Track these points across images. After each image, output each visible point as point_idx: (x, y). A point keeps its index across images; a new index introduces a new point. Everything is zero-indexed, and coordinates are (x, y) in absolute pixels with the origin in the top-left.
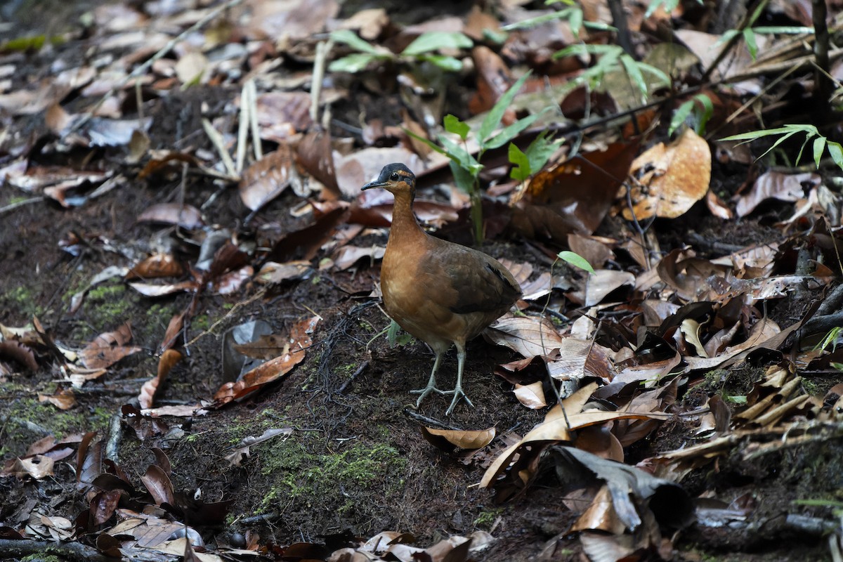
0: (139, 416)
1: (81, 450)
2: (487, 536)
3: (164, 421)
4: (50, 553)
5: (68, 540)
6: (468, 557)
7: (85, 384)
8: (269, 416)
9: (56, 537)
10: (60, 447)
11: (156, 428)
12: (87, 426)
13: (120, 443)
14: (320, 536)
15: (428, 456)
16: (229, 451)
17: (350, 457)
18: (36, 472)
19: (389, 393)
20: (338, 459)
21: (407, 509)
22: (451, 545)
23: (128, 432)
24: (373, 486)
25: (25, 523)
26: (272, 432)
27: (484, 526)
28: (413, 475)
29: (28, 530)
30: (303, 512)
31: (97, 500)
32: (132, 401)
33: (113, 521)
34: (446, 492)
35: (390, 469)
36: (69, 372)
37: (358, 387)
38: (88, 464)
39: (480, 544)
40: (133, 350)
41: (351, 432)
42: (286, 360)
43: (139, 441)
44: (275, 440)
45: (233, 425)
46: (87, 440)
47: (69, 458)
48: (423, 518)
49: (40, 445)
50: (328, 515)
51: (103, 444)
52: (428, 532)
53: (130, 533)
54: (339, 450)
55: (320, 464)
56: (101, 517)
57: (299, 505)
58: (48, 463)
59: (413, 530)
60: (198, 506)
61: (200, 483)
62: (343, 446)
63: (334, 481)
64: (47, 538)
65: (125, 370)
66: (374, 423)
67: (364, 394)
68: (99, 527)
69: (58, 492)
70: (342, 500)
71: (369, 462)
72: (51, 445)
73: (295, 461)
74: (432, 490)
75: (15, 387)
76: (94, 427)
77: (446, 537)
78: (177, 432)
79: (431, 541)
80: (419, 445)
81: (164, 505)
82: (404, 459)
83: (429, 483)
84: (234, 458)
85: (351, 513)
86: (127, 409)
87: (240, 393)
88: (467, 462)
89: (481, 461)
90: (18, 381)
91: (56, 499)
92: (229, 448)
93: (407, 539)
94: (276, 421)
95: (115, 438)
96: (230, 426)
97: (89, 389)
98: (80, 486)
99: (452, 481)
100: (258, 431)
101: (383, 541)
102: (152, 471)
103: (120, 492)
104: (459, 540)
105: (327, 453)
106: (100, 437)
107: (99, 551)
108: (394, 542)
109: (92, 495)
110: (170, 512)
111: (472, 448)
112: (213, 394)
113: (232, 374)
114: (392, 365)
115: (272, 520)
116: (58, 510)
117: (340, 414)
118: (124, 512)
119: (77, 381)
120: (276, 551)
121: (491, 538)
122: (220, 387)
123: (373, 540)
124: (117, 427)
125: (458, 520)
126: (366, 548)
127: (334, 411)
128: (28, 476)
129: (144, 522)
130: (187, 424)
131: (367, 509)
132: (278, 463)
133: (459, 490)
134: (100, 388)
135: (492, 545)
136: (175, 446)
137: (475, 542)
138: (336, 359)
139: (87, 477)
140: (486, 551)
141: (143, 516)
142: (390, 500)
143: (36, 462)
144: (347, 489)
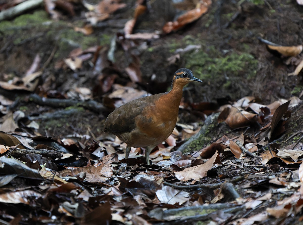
0: (124, 39)
1: (96, 55)
2: (297, 100)
3: (138, 42)
4: (80, 106)
5: (88, 100)
6: (288, 110)
7: (98, 22)
8: (189, 39)
9: (83, 98)
10: (85, 53)
11: (133, 44)
12: (99, 43)
13: (115, 52)
14: (214, 99)
15: (269, 59)
16: (169, 56)
17: (230, 60)
18: (73, 66)
19: (249, 28)
20: (224, 60)
21: (258, 86)
22: (279, 104)
23: (119, 46)
24: (241, 74)
25: (67, 91)
26: (191, 47)
27: (296, 95)
28: (261, 69)
29: (69, 95)
30: (206, 86)
31: (103, 80)
32: (121, 31)
33: (111, 90)
34: (277, 77)
35: (249, 66)
36: (90, 16)
37: (234, 25)
38: (99, 62)
39: (294, 103)
40: (122, 6)
41: (230, 47)
42: (198, 11)
43: (124, 51)
44: (192, 51)
45: (171, 43)
46: (99, 50)
47: (90, 59)
48: (266, 90)
49: (76, 52)
50: (219, 88)
51: (106, 52)
52: (268, 98)
53: (120, 96)
54: (224, 56)
55: (215, 63)
56: (105, 88)
57: (204, 83)
58: (79, 61)
59: (260, 96)
60: (153, 83)
61: (155, 72)
62: (227, 54)
63: (222, 72)
64: (78, 98)
65: (118, 15)
66: (242, 43)
67: (237, 28)
68: (104, 93)
69: (84, 76)
70: (225, 81)
71: (239, 62)
72: (80, 52)
73: (202, 62)
74: (270, 77)
75: (63, 23)
76: (102, 44)
77: (277, 100)
78: (144, 46)
79: (269, 102)
80: (264, 54)
81: (137, 83)
82: (256, 61)
83: (269, 73)
84: (172, 60)
85: (230, 88)
86: (119, 35)
87: (175, 27)
88: (288, 63)
89: (294, 62)
90: (64, 20)
91: (83, 80)
92: (170, 54)
93: (258, 101)
94: (192, 41)
95: (113, 49)
96: (170, 44)
97: (100, 25)
98: (95, 73)
99: (281, 72)
100: (184, 46)
101: (246, 102)
102: (131, 66)
103: (115, 76)
104: (284, 101)
105: (218, 57)
106: (104, 49)
107: (104, 106)
108: (251, 102)
109: (101, 77)
110: (140, 86)
111: (290, 55)
112: (161, 28)
113: (171, 18)
114: (251, 14)
115: (191, 91)
116: (84, 85)
117: (224, 39)
118: (117, 86)
119: (94, 21)
120: (192, 106)
121: (299, 101)
122: (165, 24)
123: (240, 101)
124: (113, 44)
125: (283, 92)
126: (237, 105)
127: (221, 37)
128: (68, 68)
129: (127, 91)
130: (149, 43)
131: (238, 85)
132: (193, 62)
133: (284, 77)
134: (105, 24)
135: (300, 104)
136: (143, 53)
137: (291, 102)
138: (223, 11)
139: (98, 69)
140: (297, 107)
141: (126, 88)
142: (249, 81)
143: (73, 60)
144: (228, 76)
